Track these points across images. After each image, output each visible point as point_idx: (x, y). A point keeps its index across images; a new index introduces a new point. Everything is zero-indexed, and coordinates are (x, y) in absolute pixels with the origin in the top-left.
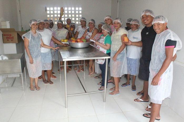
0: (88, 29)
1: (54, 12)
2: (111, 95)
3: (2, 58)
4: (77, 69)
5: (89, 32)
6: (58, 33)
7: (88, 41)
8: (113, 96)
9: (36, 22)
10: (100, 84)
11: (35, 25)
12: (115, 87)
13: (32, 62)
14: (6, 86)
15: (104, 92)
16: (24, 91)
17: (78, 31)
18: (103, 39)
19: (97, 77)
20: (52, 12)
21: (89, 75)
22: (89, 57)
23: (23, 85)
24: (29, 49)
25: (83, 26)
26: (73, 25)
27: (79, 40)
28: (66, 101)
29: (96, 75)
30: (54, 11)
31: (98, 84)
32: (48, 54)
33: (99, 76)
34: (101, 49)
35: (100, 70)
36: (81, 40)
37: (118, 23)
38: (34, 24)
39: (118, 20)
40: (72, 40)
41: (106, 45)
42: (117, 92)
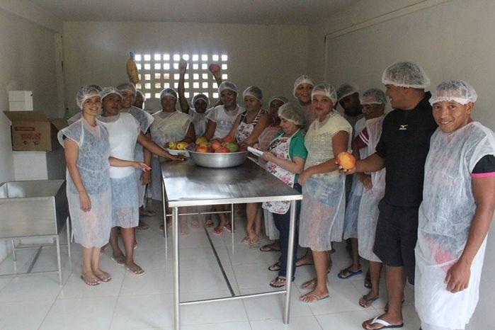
0: (244, 113)
1: (152, 66)
2: (305, 304)
3: (6, 191)
4: (212, 224)
5: (246, 122)
6: (163, 124)
7: (241, 147)
8: (310, 304)
9: (95, 95)
10: (276, 268)
11: (93, 104)
12: (315, 280)
13: (86, 207)
14: (15, 269)
15: (286, 294)
16: (61, 286)
17: (214, 121)
18: (283, 144)
19: (268, 249)
20: (147, 67)
21: (246, 243)
22: (242, 197)
23: (60, 270)
24: (78, 169)
25: (230, 106)
26: (200, 102)
27: (216, 146)
28: (178, 318)
29: (266, 243)
30: (152, 62)
31: (269, 269)
32: (128, 183)
33: (273, 245)
34: (280, 173)
35: (276, 229)
36: (223, 146)
37: (326, 100)
38: (89, 101)
39: (326, 90)
40: (199, 145)
41: (293, 161)
42: (322, 293)
